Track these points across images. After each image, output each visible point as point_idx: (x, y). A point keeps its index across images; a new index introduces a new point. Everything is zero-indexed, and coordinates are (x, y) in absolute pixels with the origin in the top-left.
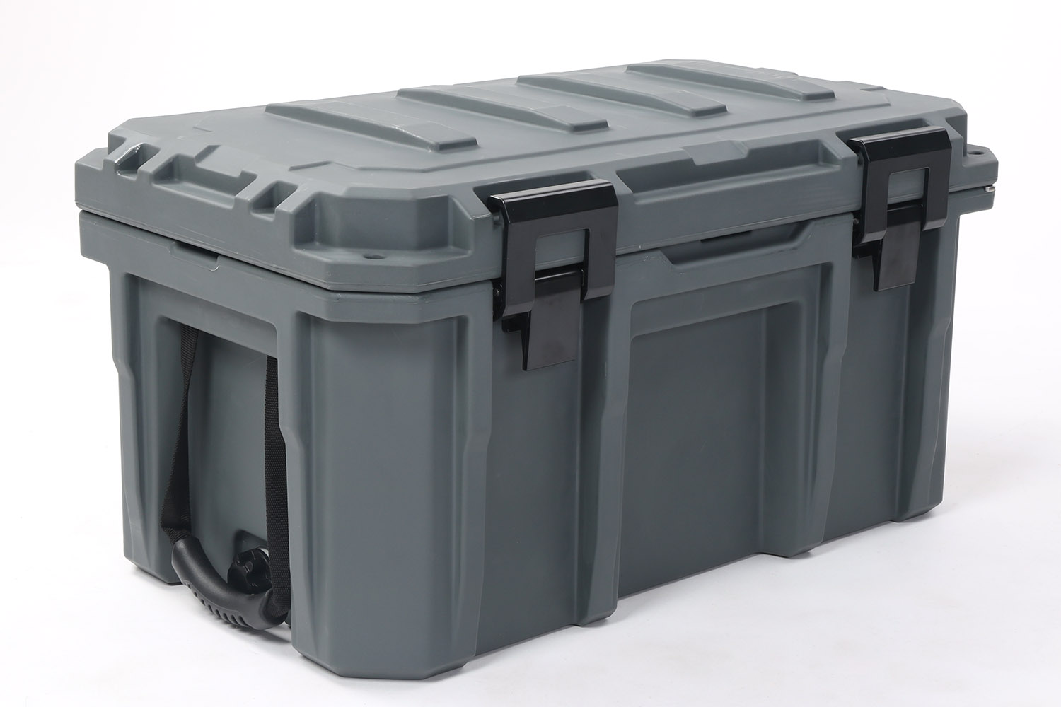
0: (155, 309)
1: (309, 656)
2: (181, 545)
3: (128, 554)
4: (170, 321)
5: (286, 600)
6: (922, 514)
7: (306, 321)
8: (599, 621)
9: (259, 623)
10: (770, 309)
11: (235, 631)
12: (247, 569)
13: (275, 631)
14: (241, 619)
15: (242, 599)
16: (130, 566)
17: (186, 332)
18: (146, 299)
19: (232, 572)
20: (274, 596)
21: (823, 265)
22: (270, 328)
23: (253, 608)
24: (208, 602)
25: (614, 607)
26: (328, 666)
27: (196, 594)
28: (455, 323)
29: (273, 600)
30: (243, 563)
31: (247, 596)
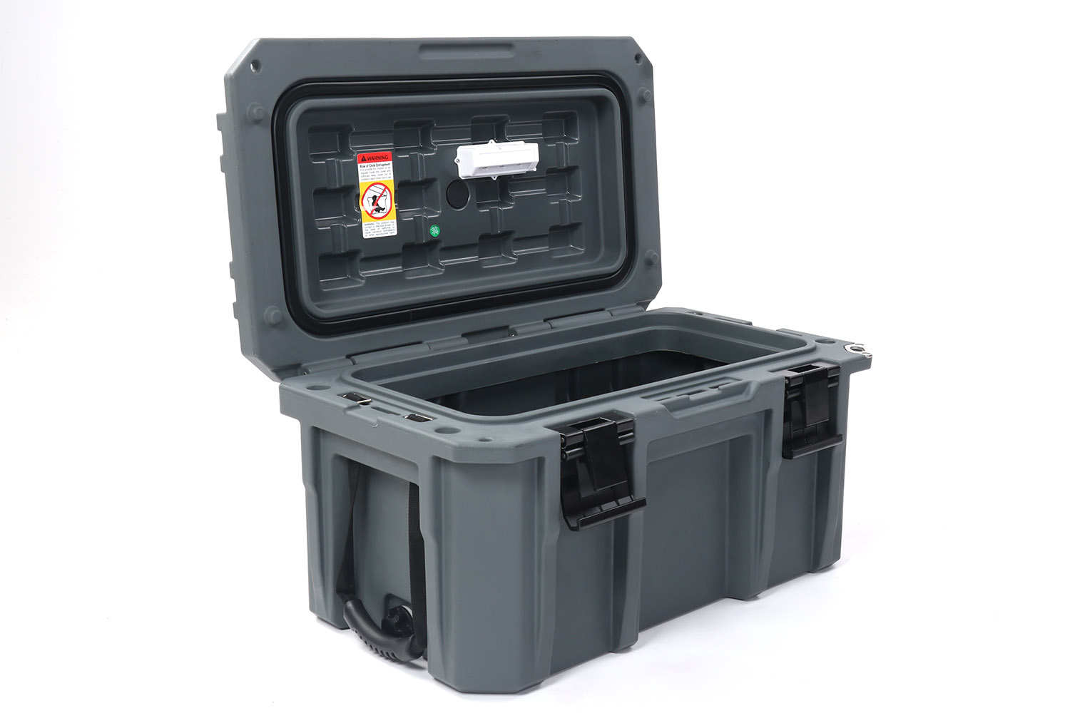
0: (331, 450)
1: (439, 678)
2: (350, 605)
3: (312, 609)
4: (341, 457)
5: (424, 642)
6: (827, 567)
7: (438, 462)
8: (626, 649)
9: (405, 657)
10: (731, 440)
11: (388, 661)
12: (395, 620)
13: (416, 662)
14: (393, 654)
15: (393, 641)
16: (314, 616)
17: (351, 464)
18: (324, 443)
19: (384, 622)
20: (416, 639)
21: (766, 411)
22: (414, 466)
23: (402, 647)
24: (370, 643)
25: (636, 639)
26: (453, 686)
27: (361, 638)
28: (536, 462)
29: (416, 642)
30: (392, 616)
31: (396, 639)
